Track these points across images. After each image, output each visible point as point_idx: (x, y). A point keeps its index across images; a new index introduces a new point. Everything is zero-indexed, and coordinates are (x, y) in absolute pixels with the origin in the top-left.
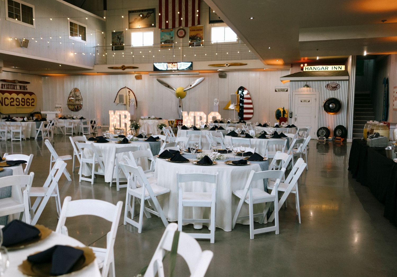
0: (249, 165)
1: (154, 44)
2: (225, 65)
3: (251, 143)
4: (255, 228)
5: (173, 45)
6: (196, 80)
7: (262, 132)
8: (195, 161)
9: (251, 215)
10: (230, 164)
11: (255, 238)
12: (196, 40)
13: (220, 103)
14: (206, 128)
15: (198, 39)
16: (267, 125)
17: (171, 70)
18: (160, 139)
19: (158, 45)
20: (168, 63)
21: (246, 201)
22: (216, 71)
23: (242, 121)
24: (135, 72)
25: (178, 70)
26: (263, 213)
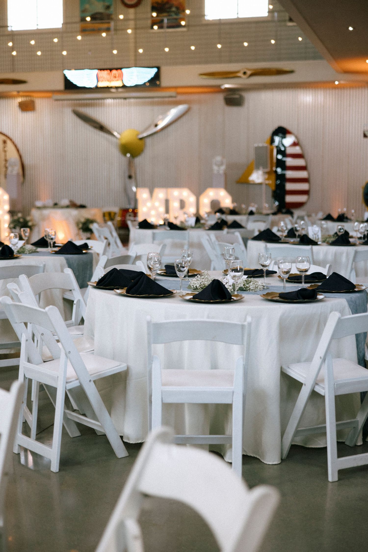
0: (321, 301)
1: (65, 24)
2: (240, 74)
3: (315, 257)
4: (340, 455)
5: (112, 24)
6: (169, 110)
7: (340, 232)
8: (188, 294)
9: (331, 423)
10: (275, 299)
11: (339, 479)
12: (168, 12)
13: (230, 167)
14: (198, 225)
15: (174, 9)
16: (347, 218)
17: (108, 88)
18: (90, 249)
19: (75, 25)
20: (100, 70)
21: (318, 389)
22: (217, 89)
23: (284, 211)
24: (18, 92)
25: (124, 87)
26: (356, 420)
